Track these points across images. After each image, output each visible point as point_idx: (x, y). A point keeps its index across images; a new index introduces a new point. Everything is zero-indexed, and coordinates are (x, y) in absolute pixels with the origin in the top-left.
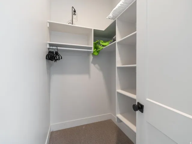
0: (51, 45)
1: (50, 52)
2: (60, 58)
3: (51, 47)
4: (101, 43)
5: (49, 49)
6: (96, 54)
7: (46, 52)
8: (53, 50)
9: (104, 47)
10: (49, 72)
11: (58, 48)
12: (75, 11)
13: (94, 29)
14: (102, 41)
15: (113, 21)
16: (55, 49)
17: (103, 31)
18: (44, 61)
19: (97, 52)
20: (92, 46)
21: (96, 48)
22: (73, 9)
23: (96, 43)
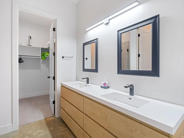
2: (23, 62)
4: (46, 54)
6: (44, 59)
9: (47, 56)
12: (31, 37)
13: (41, 48)
14: (47, 53)
15: (48, 46)
19: (45, 58)
20: (40, 56)
21: (44, 56)
22: (30, 37)
23: (43, 54)
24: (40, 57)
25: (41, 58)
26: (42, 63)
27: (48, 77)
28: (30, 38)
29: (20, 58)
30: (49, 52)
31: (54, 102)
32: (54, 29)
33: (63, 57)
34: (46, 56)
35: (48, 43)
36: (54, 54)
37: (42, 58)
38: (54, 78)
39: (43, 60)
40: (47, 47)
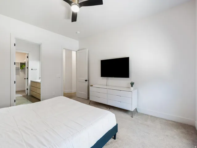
13: (20, 63)
21: (22, 67)
26: (21, 71)
30: (25, 65)
31: (27, 89)
32: (28, 57)
33: (32, 69)
34: (23, 67)
36: (27, 68)
37: (20, 68)
38: (27, 78)
40: (24, 62)
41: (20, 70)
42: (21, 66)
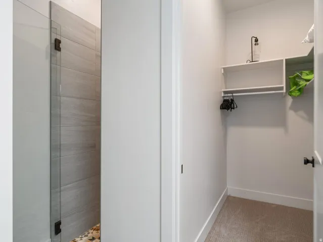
0: (225, 92)
1: (225, 101)
2: (235, 106)
3: (226, 95)
4: (304, 76)
5: (224, 97)
6: (297, 93)
7: (220, 102)
8: (228, 98)
9: (308, 83)
10: (225, 124)
11: (234, 94)
13: (286, 60)
16: (230, 96)
17: (305, 57)
18: (218, 112)
19: (299, 90)
20: (284, 85)
21: (296, 84)
22: (254, 39)
23: (294, 78)
24: (281, 88)
25: (284, 91)
26: (291, 108)
27: (307, 162)
28: (254, 42)
29: (231, 98)
34: (303, 83)
35: (309, 32)
37: (289, 92)
39: (294, 97)
41: (289, 100)
42: (292, 81)
